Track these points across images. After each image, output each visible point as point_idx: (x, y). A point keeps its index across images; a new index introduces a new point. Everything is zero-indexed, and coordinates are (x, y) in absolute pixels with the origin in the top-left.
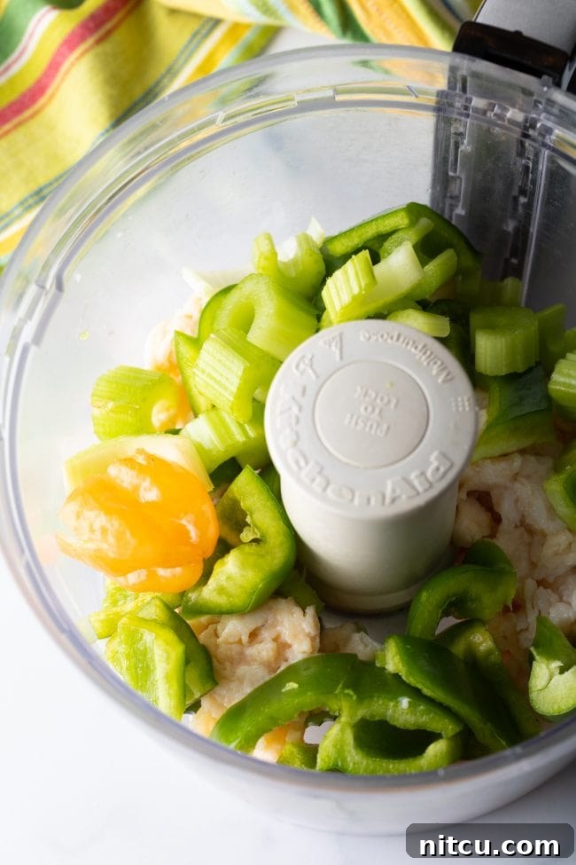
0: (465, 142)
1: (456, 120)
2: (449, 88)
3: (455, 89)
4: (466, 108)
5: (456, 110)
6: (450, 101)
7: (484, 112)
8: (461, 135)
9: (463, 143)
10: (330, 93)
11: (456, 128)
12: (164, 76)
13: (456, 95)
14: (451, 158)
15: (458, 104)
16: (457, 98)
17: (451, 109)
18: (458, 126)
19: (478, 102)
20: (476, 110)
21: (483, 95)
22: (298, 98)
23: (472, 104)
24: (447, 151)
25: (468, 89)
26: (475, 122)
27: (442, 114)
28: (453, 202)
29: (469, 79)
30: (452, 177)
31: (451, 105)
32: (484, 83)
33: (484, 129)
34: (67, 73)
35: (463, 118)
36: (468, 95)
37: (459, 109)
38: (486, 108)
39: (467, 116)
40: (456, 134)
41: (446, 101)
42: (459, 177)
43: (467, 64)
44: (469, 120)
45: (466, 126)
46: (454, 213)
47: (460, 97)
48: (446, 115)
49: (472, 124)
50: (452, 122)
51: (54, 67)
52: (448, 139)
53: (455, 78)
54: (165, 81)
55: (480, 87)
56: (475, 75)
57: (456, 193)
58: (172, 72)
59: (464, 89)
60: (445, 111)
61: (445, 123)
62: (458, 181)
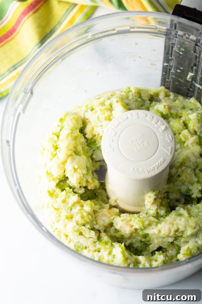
0: (175, 47)
1: (172, 39)
2: (170, 27)
3: (172, 28)
4: (176, 35)
5: (172, 35)
6: (170, 32)
7: (182, 36)
8: (174, 44)
9: (174, 47)
10: (128, 28)
11: (172, 41)
12: (57, 25)
13: (172, 30)
14: (170, 52)
15: (173, 33)
16: (173, 31)
17: (171, 35)
18: (173, 41)
19: (180, 33)
20: (179, 36)
21: (182, 30)
22: (117, 29)
23: (178, 33)
24: (169, 50)
25: (177, 28)
26: (179, 40)
27: (167, 36)
28: (171, 68)
29: (177, 24)
30: (170, 59)
31: (171, 33)
32: (183, 26)
33: (182, 42)
34: (23, 24)
35: (175, 38)
36: (177, 30)
37: (173, 35)
38: (183, 35)
39: (176, 37)
40: (172, 44)
41: (169, 32)
42: (173, 59)
43: (177, 19)
44: (177, 39)
45: (176, 41)
46: (171, 72)
47: (174, 31)
48: (169, 37)
49: (178, 40)
50: (171, 39)
51: (18, 22)
52: (169, 45)
53: (172, 24)
54: (58, 26)
55: (181, 27)
56: (179, 23)
57: (172, 64)
58: (60, 23)
59: (175, 28)
60: (168, 35)
61: (169, 40)
62: (172, 60)
